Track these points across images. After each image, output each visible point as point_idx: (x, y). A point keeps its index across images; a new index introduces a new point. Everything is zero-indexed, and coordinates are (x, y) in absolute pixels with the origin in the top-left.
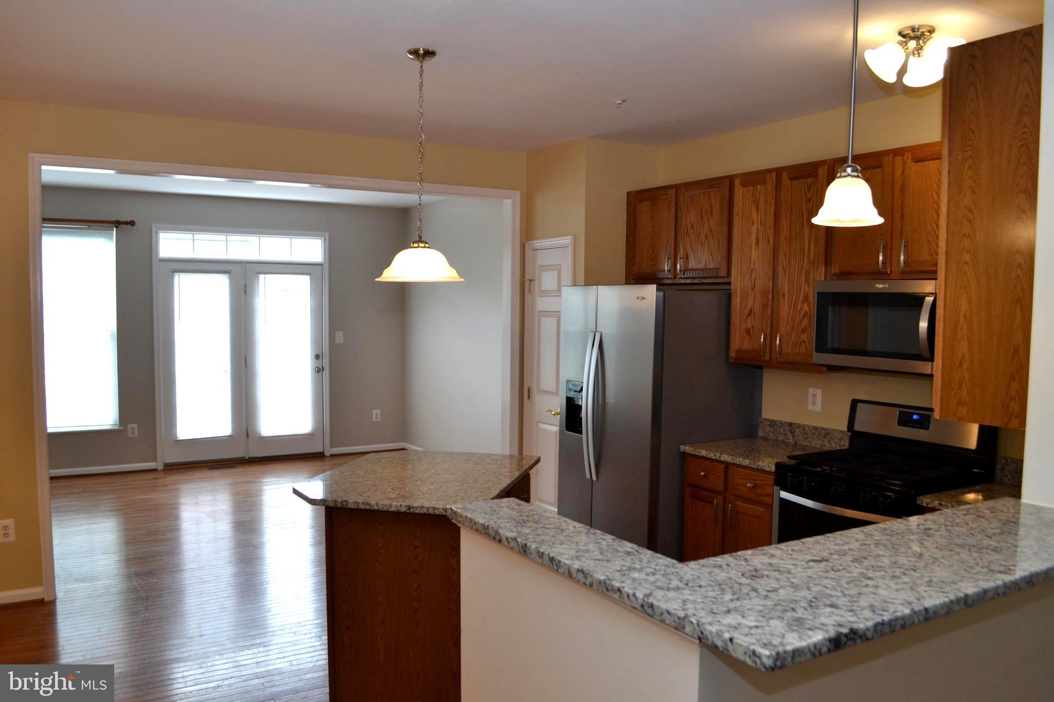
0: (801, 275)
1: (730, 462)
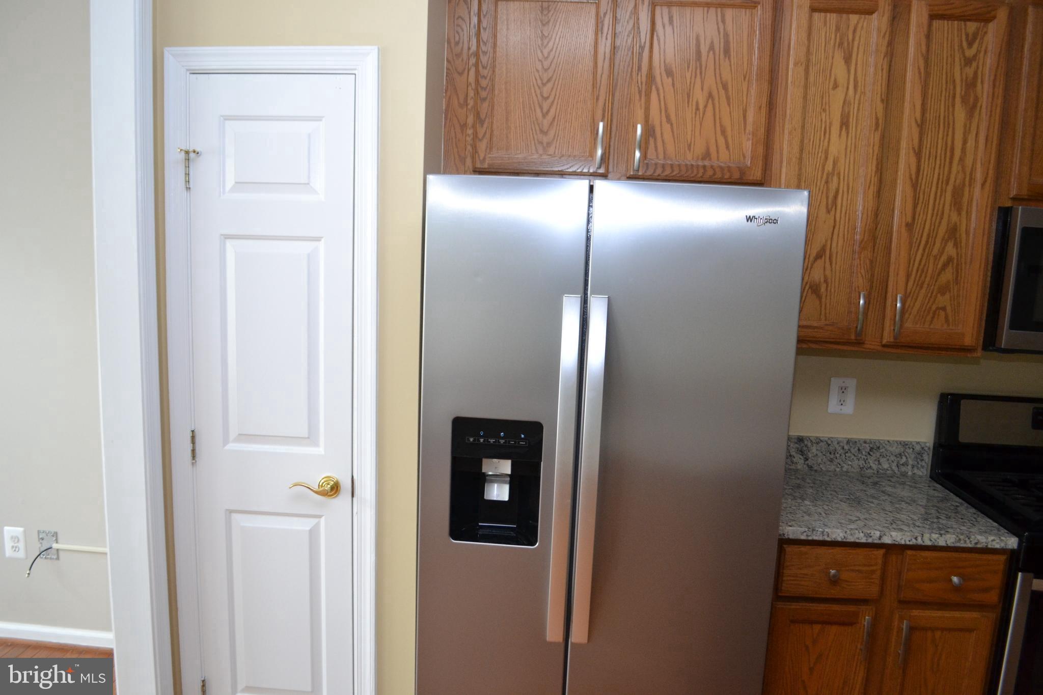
0: (944, 191)
1: (908, 543)
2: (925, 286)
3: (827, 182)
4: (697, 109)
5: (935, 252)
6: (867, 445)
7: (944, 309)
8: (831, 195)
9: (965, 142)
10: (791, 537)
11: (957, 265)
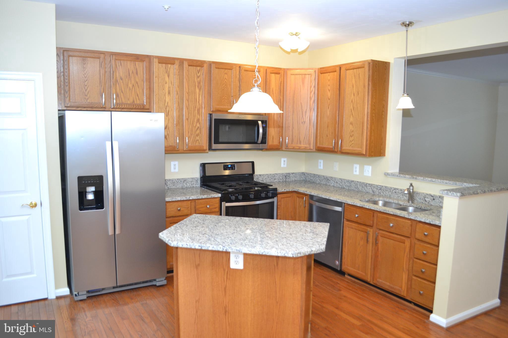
0: (195, 110)
1: (196, 198)
2: (193, 134)
3: (166, 109)
4: (130, 89)
5: (195, 125)
6: (183, 180)
7: (198, 140)
8: (167, 112)
9: (199, 97)
10: (168, 201)
11: (200, 129)
